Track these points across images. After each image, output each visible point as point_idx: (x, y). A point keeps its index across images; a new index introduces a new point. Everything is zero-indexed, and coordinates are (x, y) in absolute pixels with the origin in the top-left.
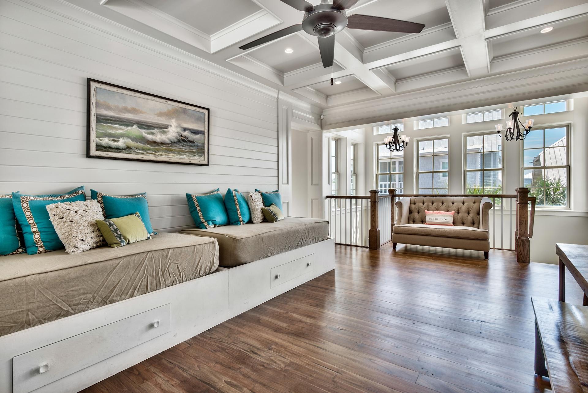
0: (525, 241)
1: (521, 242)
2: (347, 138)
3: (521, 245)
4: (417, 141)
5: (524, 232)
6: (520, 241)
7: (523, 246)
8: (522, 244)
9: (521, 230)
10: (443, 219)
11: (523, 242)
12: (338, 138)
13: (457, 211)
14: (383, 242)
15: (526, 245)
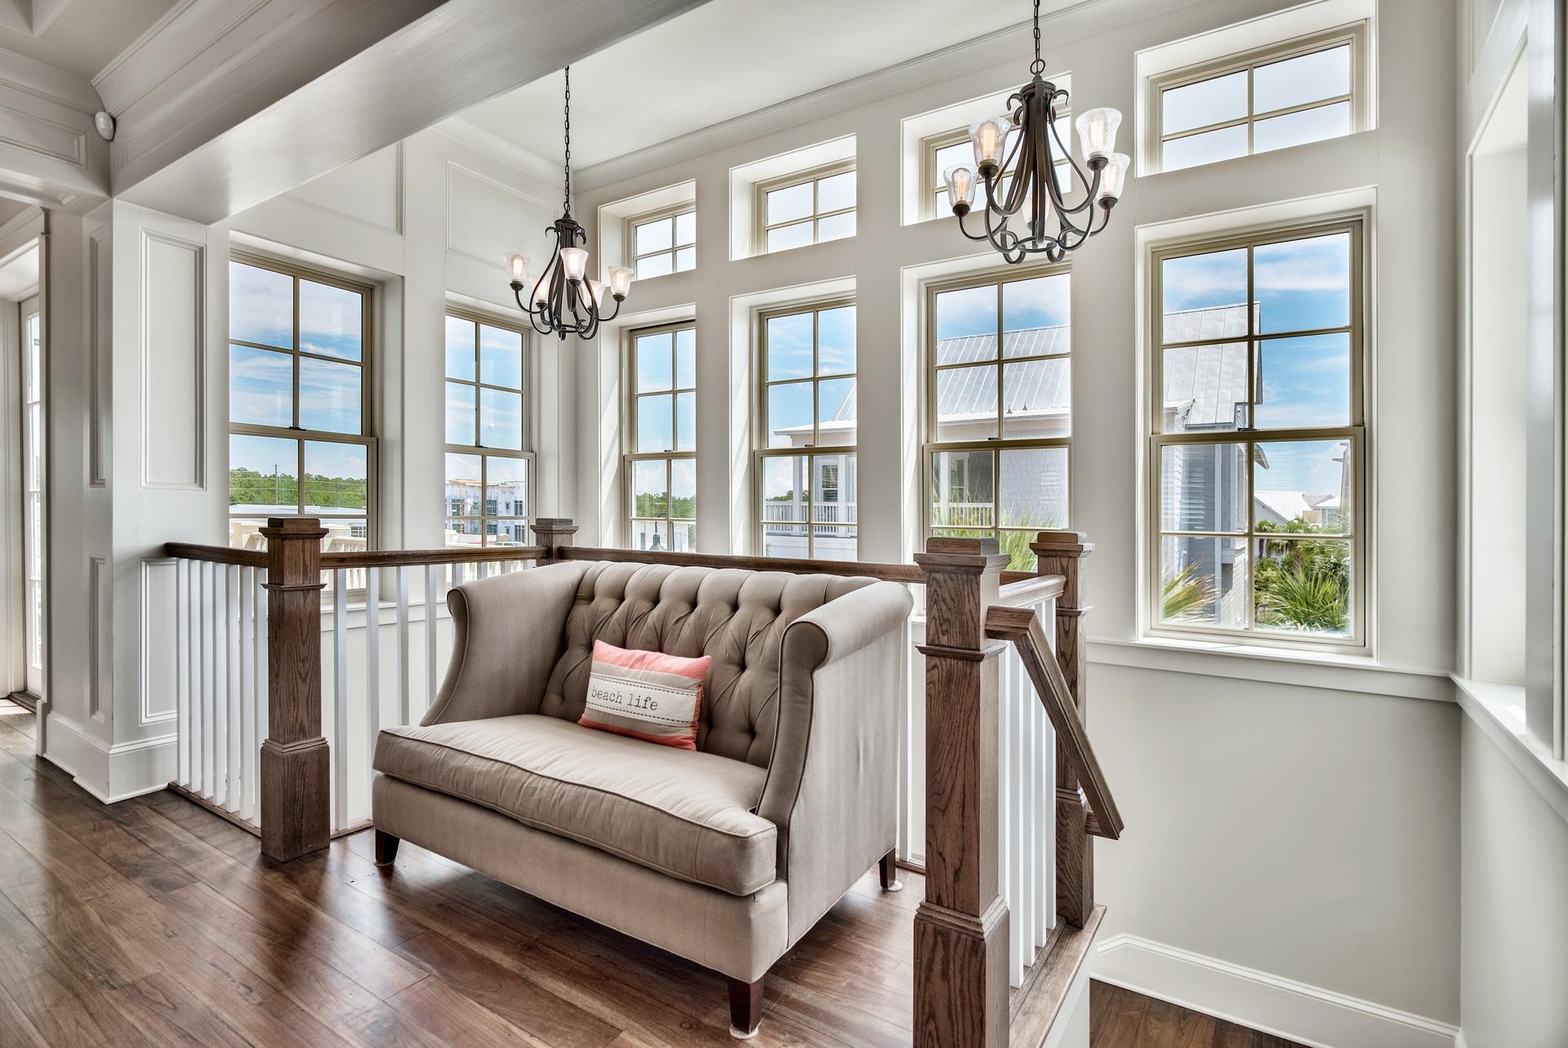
0: (956, 946)
1: (935, 944)
2: (403, 277)
3: (937, 968)
4: (760, 314)
5: (957, 872)
6: (930, 939)
7: (945, 975)
8: (938, 958)
9: (941, 854)
10: (642, 704)
11: (946, 948)
12: (376, 281)
13: (736, 657)
14: (341, 828)
15: (961, 972)
